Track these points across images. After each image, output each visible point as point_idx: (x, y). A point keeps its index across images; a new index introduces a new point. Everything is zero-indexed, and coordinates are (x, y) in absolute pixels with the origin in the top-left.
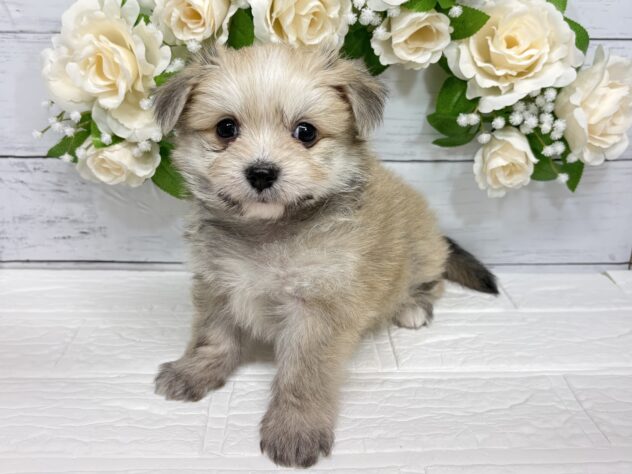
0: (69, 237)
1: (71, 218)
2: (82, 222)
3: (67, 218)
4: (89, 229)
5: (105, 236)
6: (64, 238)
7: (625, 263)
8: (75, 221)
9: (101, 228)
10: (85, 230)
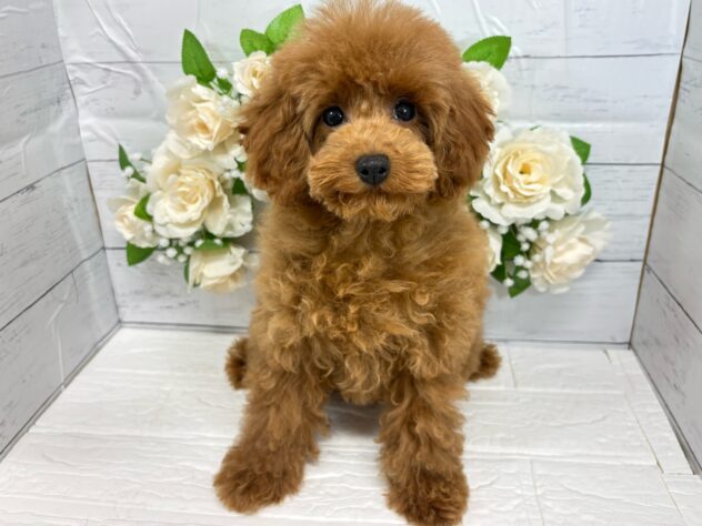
5: (197, 307)
6: (168, 307)
7: (625, 343)
9: (195, 302)
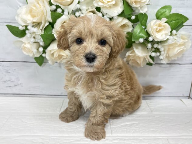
0: (11, 86)
1: (11, 80)
2: (15, 82)
3: (10, 81)
4: (17, 84)
5: (22, 86)
6: (9, 87)
8: (12, 82)
9: (21, 84)
10: (16, 84)
